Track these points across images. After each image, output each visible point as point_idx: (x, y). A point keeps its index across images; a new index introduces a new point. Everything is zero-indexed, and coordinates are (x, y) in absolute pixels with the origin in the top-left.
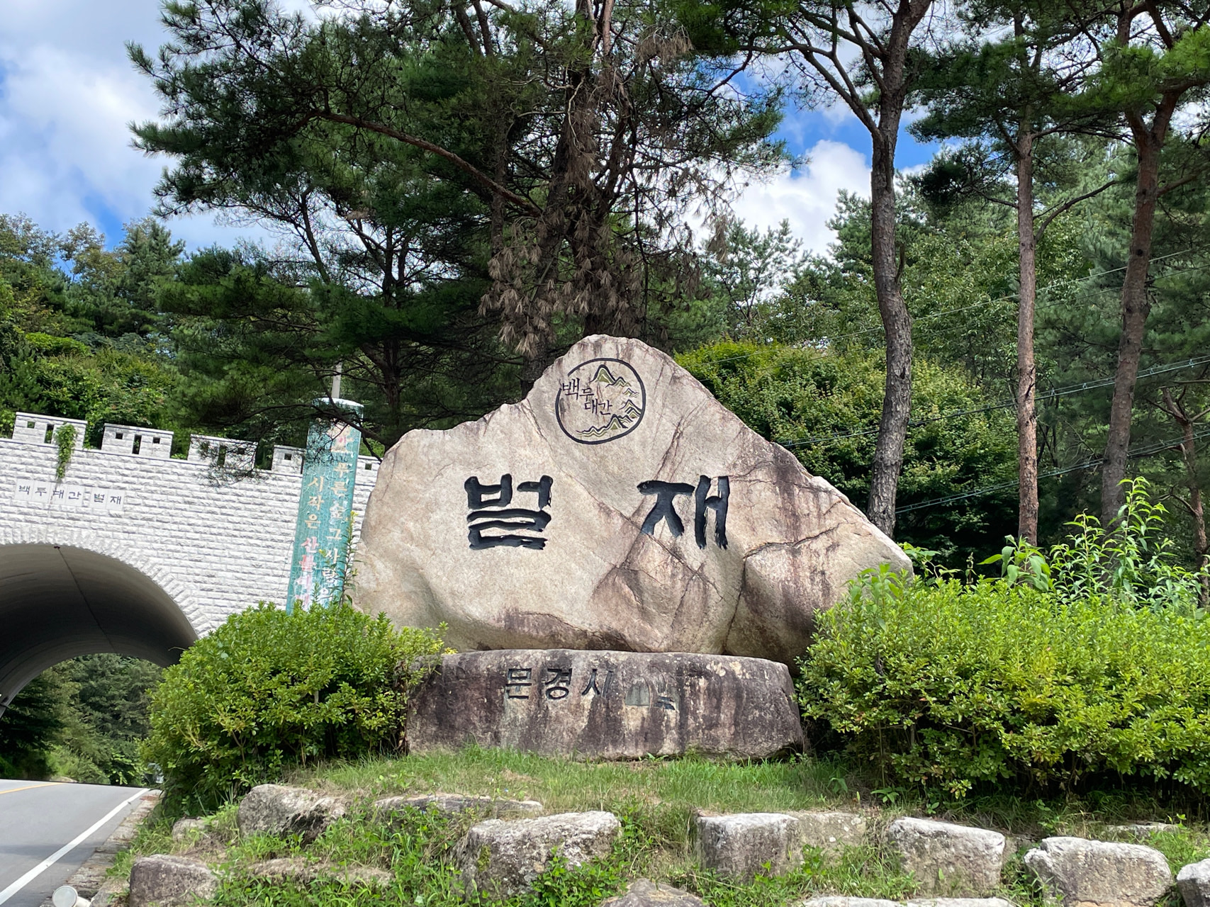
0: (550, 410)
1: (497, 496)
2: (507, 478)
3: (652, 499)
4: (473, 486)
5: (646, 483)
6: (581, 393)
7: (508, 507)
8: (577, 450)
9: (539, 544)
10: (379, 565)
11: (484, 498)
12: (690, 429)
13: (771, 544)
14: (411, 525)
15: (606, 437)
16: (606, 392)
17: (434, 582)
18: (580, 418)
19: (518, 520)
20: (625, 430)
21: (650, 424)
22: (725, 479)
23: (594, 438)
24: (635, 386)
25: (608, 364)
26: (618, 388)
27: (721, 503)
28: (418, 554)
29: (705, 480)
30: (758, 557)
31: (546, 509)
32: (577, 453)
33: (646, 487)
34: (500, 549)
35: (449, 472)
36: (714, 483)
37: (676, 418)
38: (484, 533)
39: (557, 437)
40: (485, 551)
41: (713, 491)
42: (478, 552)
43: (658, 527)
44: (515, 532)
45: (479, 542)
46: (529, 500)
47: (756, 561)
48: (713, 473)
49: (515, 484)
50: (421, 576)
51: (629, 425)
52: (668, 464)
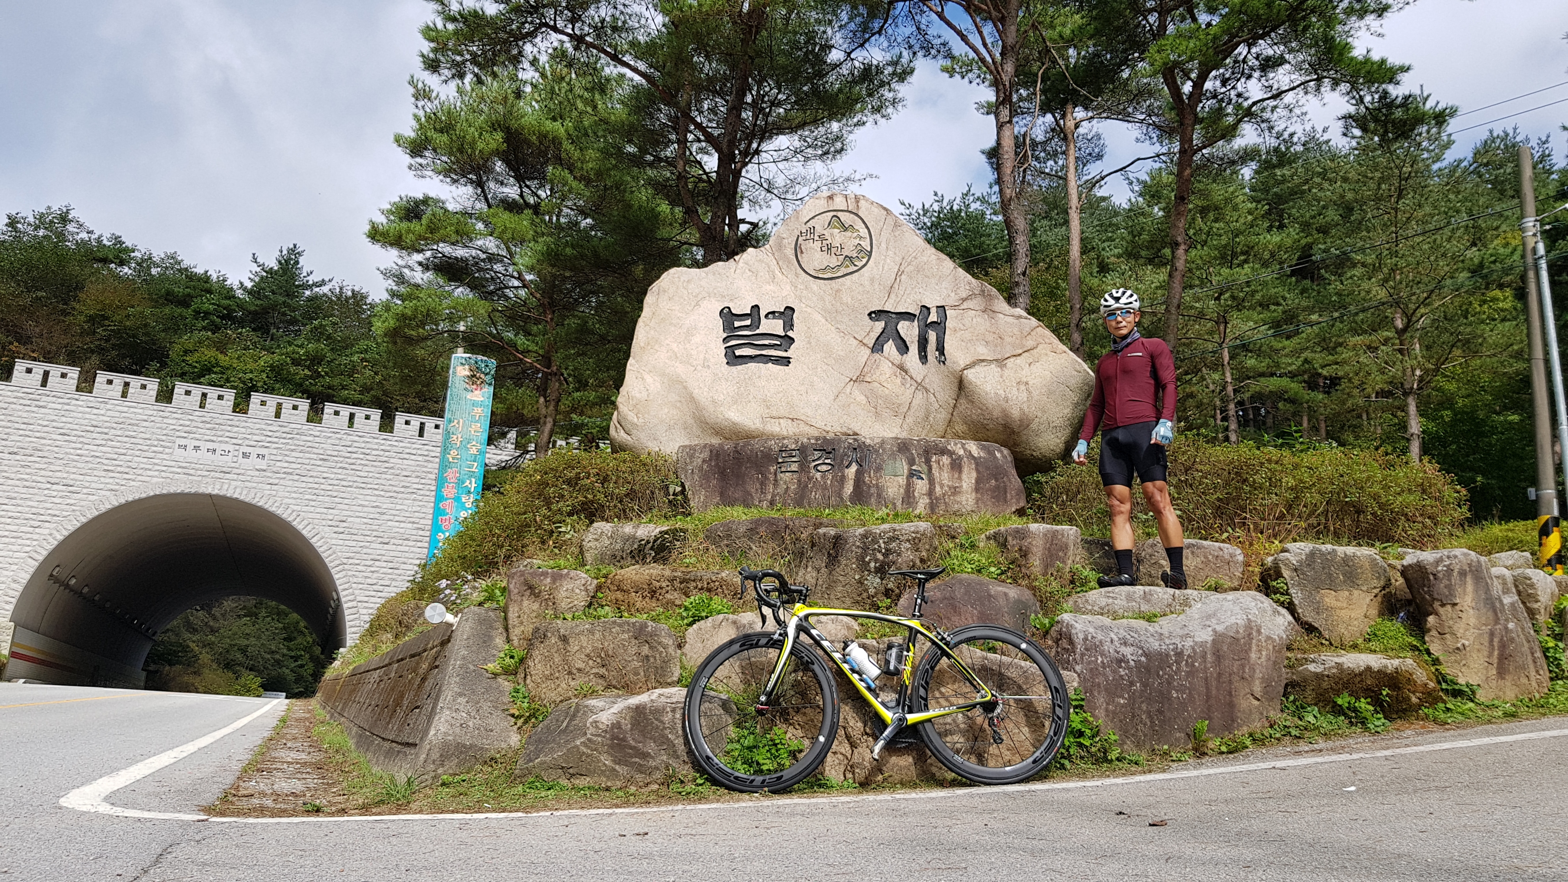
0: (790, 252)
1: (748, 322)
2: (756, 307)
3: (880, 326)
4: (728, 316)
5: (874, 312)
6: (816, 238)
7: (757, 332)
8: (815, 285)
9: (786, 361)
10: (649, 379)
11: (737, 324)
12: (911, 268)
13: (983, 361)
14: (674, 346)
15: (839, 274)
16: (837, 237)
17: (696, 392)
18: (815, 258)
19: (766, 342)
20: (856, 268)
21: (877, 264)
22: (942, 308)
24: (864, 232)
25: (839, 214)
26: (848, 234)
27: (940, 326)
28: (680, 369)
29: (926, 309)
30: (972, 370)
31: (790, 333)
32: (815, 288)
33: (876, 315)
34: (752, 366)
35: (705, 304)
36: (933, 311)
37: (898, 259)
38: (738, 352)
39: (797, 275)
40: (739, 367)
41: (933, 317)
42: (734, 368)
43: (886, 347)
44: (764, 352)
45: (733, 359)
46: (776, 326)
47: (971, 375)
48: (932, 304)
49: (763, 313)
50: (685, 388)
51: (860, 264)
52: (893, 296)
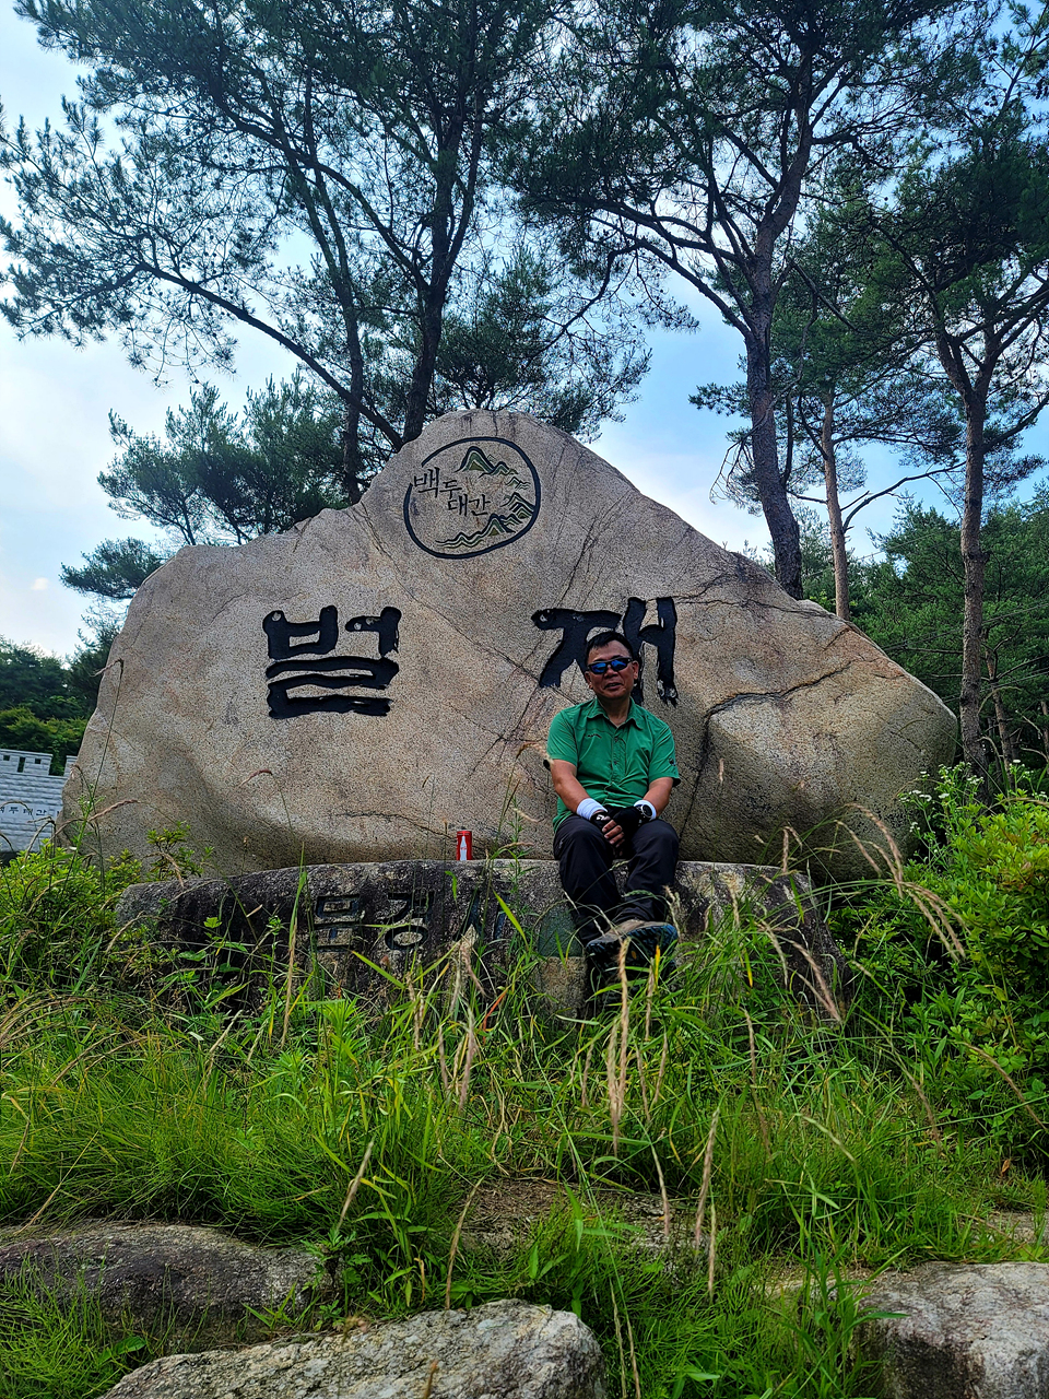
0: (395, 513)
1: (315, 638)
2: (330, 613)
3: (555, 637)
4: (278, 629)
5: (544, 612)
6: (442, 487)
7: (331, 654)
8: (438, 569)
9: (379, 708)
10: (123, 747)
11: (294, 641)
12: (609, 533)
13: (747, 696)
14: (175, 685)
15: (480, 547)
16: (477, 485)
17: (208, 770)
18: (441, 522)
19: (347, 673)
20: (510, 536)
21: (547, 527)
22: (666, 604)
23: (462, 550)
24: (523, 472)
25: (481, 445)
26: (498, 477)
27: (664, 636)
28: (182, 728)
29: (637, 606)
30: (728, 714)
31: (391, 656)
32: (437, 573)
33: (549, 618)
34: (318, 717)
35: (238, 607)
36: (652, 608)
37: (586, 520)
38: (292, 693)
39: (407, 552)
40: (293, 721)
41: (651, 618)
42: (282, 723)
43: (566, 676)
44: (341, 692)
45: (282, 705)
46: (366, 645)
47: (726, 721)
48: (649, 592)
49: (342, 621)
50: (190, 762)
51: (517, 528)
52: (577, 583)
